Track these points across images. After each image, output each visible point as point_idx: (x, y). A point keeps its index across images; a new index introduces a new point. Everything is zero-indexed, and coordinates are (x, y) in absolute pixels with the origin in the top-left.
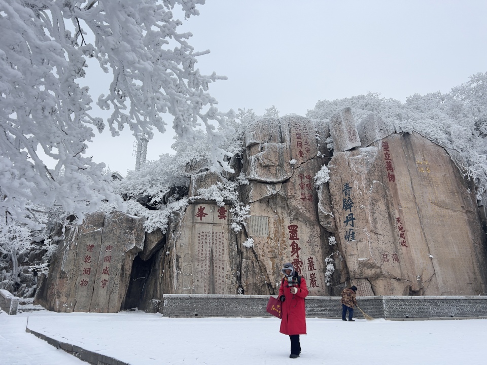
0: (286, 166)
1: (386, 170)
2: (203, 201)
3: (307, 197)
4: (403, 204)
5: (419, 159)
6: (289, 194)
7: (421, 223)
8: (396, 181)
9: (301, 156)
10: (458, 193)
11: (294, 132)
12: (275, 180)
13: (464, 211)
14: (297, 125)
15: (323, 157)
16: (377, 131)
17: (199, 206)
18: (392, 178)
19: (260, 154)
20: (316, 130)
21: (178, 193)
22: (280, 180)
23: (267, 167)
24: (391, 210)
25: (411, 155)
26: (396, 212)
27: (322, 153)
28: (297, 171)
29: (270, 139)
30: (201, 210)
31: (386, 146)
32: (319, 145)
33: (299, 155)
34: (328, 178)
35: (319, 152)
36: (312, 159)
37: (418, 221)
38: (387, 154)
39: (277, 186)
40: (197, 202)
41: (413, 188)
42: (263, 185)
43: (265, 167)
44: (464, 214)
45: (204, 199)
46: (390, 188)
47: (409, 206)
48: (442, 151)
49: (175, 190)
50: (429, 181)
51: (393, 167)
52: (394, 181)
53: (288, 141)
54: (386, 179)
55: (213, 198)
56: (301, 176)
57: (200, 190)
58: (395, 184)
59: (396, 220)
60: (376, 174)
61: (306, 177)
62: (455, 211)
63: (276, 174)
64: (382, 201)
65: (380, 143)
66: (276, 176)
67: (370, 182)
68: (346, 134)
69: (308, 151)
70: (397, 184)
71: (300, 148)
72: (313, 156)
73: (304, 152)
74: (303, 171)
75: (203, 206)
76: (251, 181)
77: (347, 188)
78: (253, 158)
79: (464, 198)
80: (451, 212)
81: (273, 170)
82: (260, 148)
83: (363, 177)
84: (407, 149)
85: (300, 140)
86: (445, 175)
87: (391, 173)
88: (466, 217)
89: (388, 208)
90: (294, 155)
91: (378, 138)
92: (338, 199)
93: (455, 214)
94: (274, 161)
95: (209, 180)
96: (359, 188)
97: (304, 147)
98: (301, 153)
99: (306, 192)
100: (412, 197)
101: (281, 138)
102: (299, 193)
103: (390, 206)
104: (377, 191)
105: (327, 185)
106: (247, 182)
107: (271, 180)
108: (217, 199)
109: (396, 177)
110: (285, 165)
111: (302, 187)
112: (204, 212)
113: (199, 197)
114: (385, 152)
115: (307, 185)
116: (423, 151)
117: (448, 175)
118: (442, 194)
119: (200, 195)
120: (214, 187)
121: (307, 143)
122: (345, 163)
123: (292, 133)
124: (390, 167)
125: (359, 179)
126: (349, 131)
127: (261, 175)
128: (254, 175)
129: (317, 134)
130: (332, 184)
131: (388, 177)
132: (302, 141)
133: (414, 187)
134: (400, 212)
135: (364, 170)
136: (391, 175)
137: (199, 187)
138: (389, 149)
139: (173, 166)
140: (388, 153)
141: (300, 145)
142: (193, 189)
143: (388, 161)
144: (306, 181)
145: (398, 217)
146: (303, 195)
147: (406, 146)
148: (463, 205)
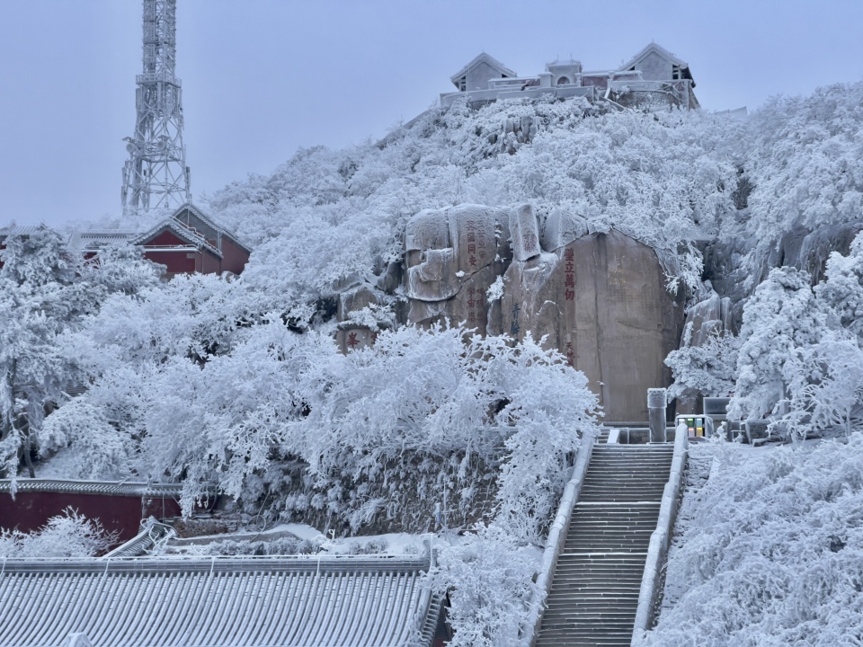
0: (452, 281)
1: (564, 285)
2: (354, 326)
3: (476, 317)
4: (580, 325)
5: (613, 267)
6: (454, 314)
7: (599, 347)
8: (575, 299)
9: (473, 264)
10: (657, 307)
11: (465, 233)
12: (437, 299)
13: (660, 329)
14: (470, 222)
15: (503, 261)
16: (560, 235)
17: (350, 333)
18: (570, 295)
19: (420, 267)
20: (497, 223)
21: (325, 309)
22: (443, 298)
23: (428, 283)
24: (561, 334)
25: (603, 263)
26: (568, 336)
27: (501, 257)
28: (466, 285)
29: (435, 243)
30: (352, 337)
31: (569, 254)
32: (498, 245)
33: (469, 264)
34: (501, 294)
35: (498, 256)
36: (488, 265)
37: (595, 345)
38: (570, 264)
39: (440, 306)
40: (348, 328)
41: (596, 305)
42: (423, 304)
43: (426, 283)
44: (659, 334)
45: (355, 324)
46: (566, 309)
47: (587, 327)
48: (649, 253)
49: (321, 304)
50: (621, 295)
51: (574, 280)
52: (572, 299)
53: (456, 246)
54: (562, 297)
55: (365, 324)
56: (471, 291)
57: (351, 313)
58: (574, 303)
59: (565, 345)
60: (550, 292)
61: (478, 291)
62: (647, 330)
63: (439, 291)
64: (552, 325)
65: (563, 251)
66: (439, 294)
67: (540, 302)
68: (521, 240)
69: (482, 255)
70: (576, 302)
71: (472, 253)
72: (488, 262)
73: (477, 257)
74: (473, 284)
75: (354, 332)
76: (410, 299)
77: (516, 309)
78: (411, 270)
79: (665, 314)
80: (642, 333)
81: (435, 287)
82: (420, 257)
83: (533, 297)
84: (599, 254)
85: (472, 243)
86: (645, 285)
87: (570, 289)
88: (660, 337)
89: (558, 332)
90: (462, 264)
91: (560, 245)
92: (507, 321)
93: (647, 333)
94: (437, 276)
95: (361, 299)
96: (527, 310)
97: (478, 250)
98: (473, 261)
99: (476, 310)
100: (593, 316)
101: (449, 240)
102: (466, 312)
103: (561, 330)
104: (547, 314)
105: (498, 302)
106: (405, 299)
107: (431, 300)
108: (370, 325)
109: (576, 294)
110: (451, 278)
111: (471, 304)
112: (356, 338)
113: (350, 322)
114: (567, 262)
115: (478, 302)
116: (621, 255)
117: (650, 285)
118: (634, 311)
119: (350, 319)
120: (366, 310)
121: (482, 245)
122: (518, 276)
123: (462, 235)
124: (570, 281)
125: (529, 300)
126: (526, 236)
127: (421, 294)
128: (413, 294)
129: (497, 231)
130: (504, 302)
131: (566, 294)
132: (474, 243)
133: (599, 305)
134: (574, 335)
135: (536, 287)
136: (570, 292)
137: (350, 309)
138: (574, 258)
139: (318, 280)
140: (572, 262)
141: (472, 249)
142: (343, 313)
143: (570, 274)
144: (476, 296)
145: (569, 341)
146: (472, 314)
147: (599, 252)
148: (660, 323)
